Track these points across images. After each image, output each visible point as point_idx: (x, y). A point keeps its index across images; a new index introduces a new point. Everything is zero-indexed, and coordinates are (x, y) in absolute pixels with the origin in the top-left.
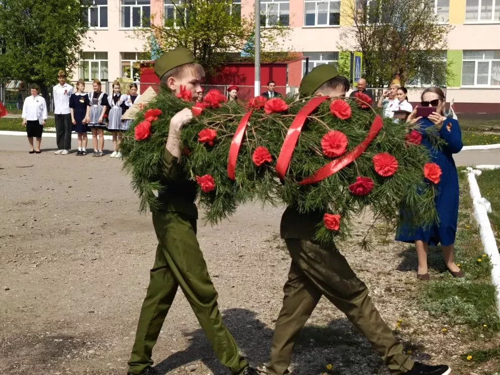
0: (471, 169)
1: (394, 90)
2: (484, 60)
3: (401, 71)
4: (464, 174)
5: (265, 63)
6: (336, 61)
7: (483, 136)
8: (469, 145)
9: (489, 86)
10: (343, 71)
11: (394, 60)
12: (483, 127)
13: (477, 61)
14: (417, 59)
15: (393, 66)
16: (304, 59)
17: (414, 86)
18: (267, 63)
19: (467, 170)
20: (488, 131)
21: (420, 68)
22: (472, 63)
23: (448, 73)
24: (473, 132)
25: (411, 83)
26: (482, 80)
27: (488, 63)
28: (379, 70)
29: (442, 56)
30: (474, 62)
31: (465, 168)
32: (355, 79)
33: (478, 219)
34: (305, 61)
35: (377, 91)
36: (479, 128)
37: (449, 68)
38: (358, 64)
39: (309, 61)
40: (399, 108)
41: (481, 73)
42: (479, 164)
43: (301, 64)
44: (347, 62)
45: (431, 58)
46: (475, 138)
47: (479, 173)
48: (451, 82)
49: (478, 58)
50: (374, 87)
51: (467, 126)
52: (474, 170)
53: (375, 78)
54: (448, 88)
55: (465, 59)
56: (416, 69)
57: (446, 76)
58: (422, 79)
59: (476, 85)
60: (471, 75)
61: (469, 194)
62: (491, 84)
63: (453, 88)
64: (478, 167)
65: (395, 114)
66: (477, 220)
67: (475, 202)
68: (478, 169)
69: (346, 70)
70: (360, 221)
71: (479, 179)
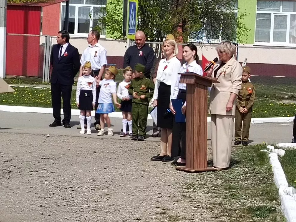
0: (273, 148)
1: (169, 48)
2: (281, 12)
3: (184, 23)
4: (264, 154)
5: (12, 4)
6: (104, 6)
7: (283, 105)
8: (267, 117)
9: (287, 44)
10: (112, 19)
11: (175, 8)
12: (282, 94)
13: (273, 13)
14: (203, 8)
15: (174, 15)
16: (63, 2)
17: (199, 41)
18: (15, 4)
19: (268, 149)
20: (287, 99)
21: (206, 19)
22: (267, 16)
23: (240, 27)
24: (270, 100)
25: (195, 37)
26: (279, 37)
27: (286, 16)
28: (157, 19)
29: (233, 6)
30: (270, 14)
31: (265, 147)
32: (129, 30)
33: (287, 214)
34: (65, 4)
35: (154, 45)
36: (277, 95)
37: (241, 21)
38: (132, 12)
39: (70, 5)
40: (187, 70)
41: (278, 28)
42: (282, 142)
43: (59, 7)
44: (118, 7)
45: (219, 8)
46: (273, 108)
47: (282, 153)
48: (243, 38)
49: (273, 10)
50: (151, 41)
51: (263, 91)
52: (277, 150)
53: (152, 30)
54: (240, 45)
55: (259, 10)
56: (201, 20)
57: (238, 30)
58: (209, 33)
59: (272, 43)
60: (266, 30)
61: (272, 180)
62: (290, 42)
63: (246, 45)
64: (280, 145)
65: (181, 77)
66: (286, 217)
67: (281, 192)
68: (280, 148)
69: (116, 17)
70: (138, 217)
71: (283, 161)
